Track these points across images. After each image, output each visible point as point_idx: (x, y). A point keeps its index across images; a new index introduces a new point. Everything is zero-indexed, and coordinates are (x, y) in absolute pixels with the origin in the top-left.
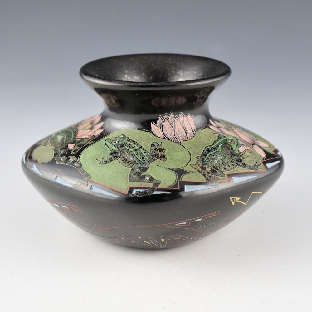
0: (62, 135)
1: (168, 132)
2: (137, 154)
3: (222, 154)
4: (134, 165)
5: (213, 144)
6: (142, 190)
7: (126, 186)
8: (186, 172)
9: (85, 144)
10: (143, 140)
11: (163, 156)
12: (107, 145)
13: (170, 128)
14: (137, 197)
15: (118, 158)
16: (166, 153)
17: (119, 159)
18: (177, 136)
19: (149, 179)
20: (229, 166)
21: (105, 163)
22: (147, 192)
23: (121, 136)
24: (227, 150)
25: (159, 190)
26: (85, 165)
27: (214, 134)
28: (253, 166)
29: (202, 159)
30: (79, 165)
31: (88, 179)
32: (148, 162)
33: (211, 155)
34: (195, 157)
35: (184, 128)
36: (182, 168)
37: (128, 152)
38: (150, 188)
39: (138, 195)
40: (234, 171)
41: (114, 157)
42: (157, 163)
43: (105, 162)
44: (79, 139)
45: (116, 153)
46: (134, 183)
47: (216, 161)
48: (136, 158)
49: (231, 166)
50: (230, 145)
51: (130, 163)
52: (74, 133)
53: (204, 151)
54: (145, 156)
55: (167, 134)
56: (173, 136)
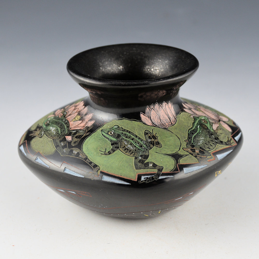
0: (55, 127)
1: (155, 120)
2: (134, 143)
3: (202, 134)
4: (136, 153)
5: (193, 127)
6: (149, 176)
7: (134, 174)
8: (181, 156)
9: (83, 135)
10: (136, 129)
11: (158, 143)
12: (105, 136)
13: (156, 116)
14: (146, 183)
15: (119, 148)
16: (159, 139)
17: (121, 149)
18: (163, 123)
19: (153, 165)
20: (212, 146)
21: (109, 154)
22: (154, 177)
23: (115, 127)
24: (205, 130)
25: (164, 174)
26: (90, 157)
27: (190, 116)
28: (227, 142)
29: (190, 142)
30: (85, 157)
31: (97, 170)
32: (147, 149)
33: (195, 137)
34: (184, 140)
35: (167, 115)
36: (177, 153)
37: (127, 142)
38: (156, 174)
39: (147, 181)
40: (216, 149)
41: (116, 147)
42: (154, 150)
43: (108, 152)
44: (74, 130)
45: (116, 143)
46: (140, 170)
47: (201, 142)
48: (135, 147)
49: (212, 145)
50: (205, 125)
51: (131, 152)
52: (66, 124)
53: (188, 134)
54: (143, 144)
55: (155, 122)
56: (160, 123)
